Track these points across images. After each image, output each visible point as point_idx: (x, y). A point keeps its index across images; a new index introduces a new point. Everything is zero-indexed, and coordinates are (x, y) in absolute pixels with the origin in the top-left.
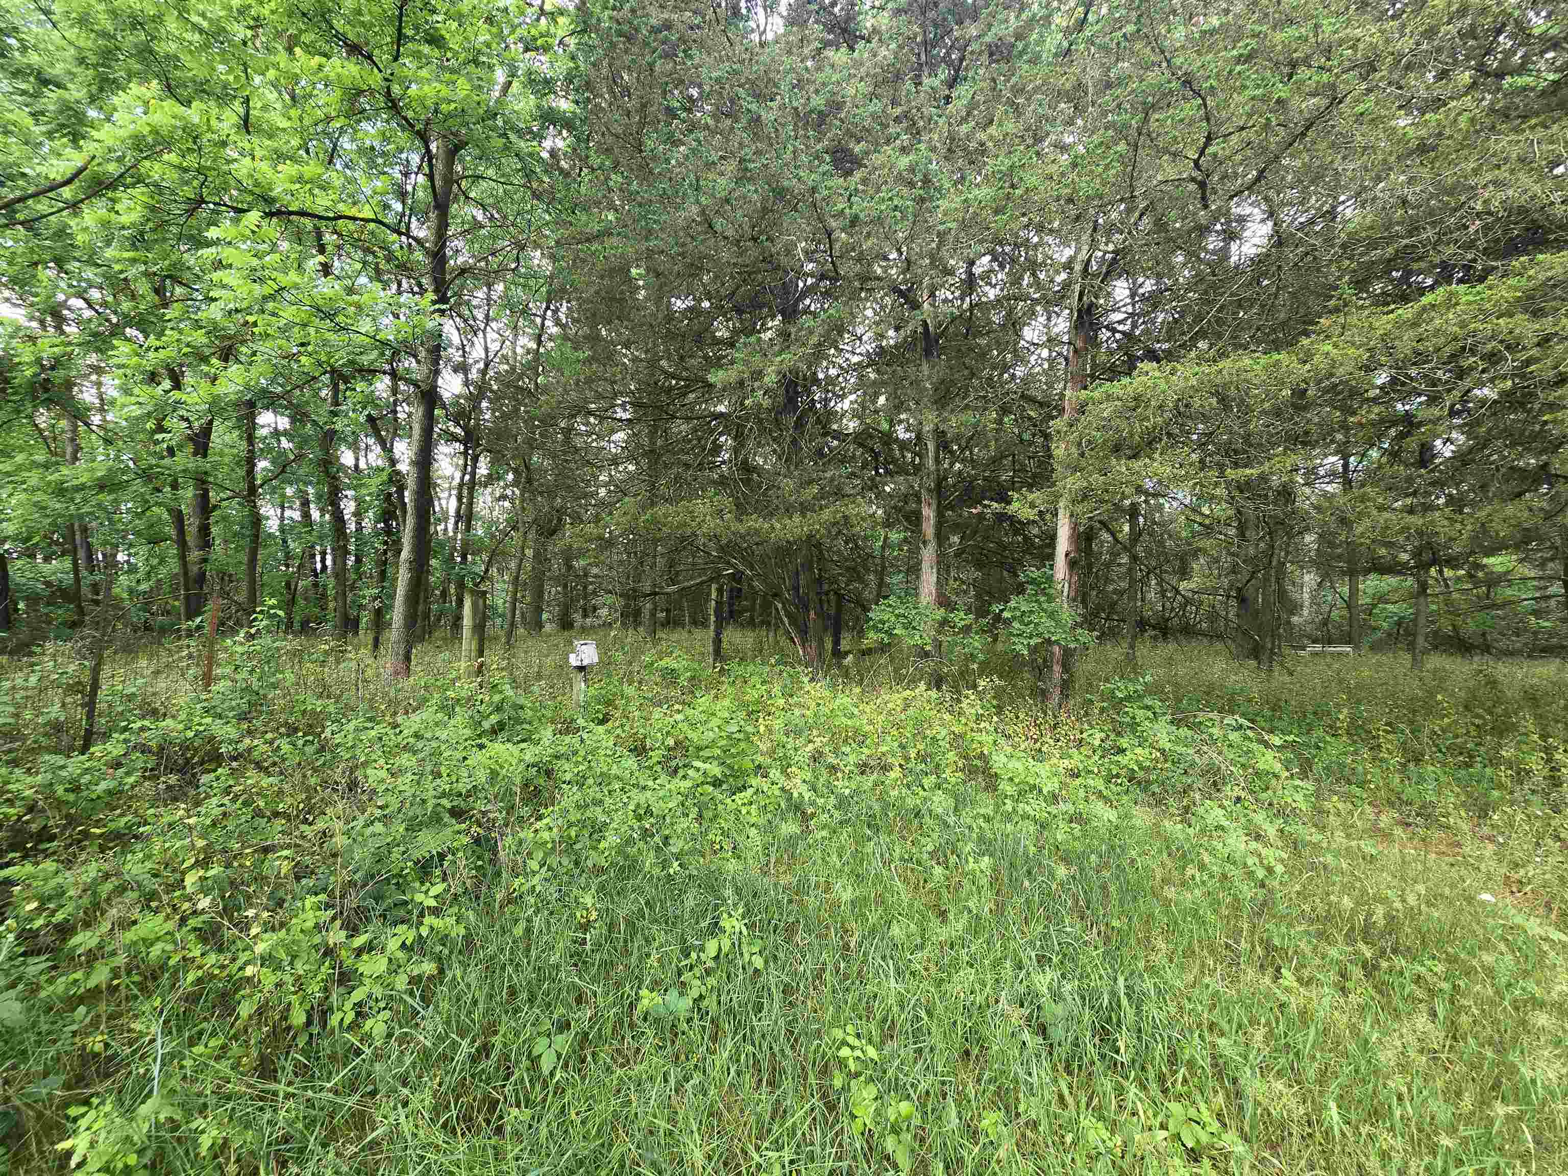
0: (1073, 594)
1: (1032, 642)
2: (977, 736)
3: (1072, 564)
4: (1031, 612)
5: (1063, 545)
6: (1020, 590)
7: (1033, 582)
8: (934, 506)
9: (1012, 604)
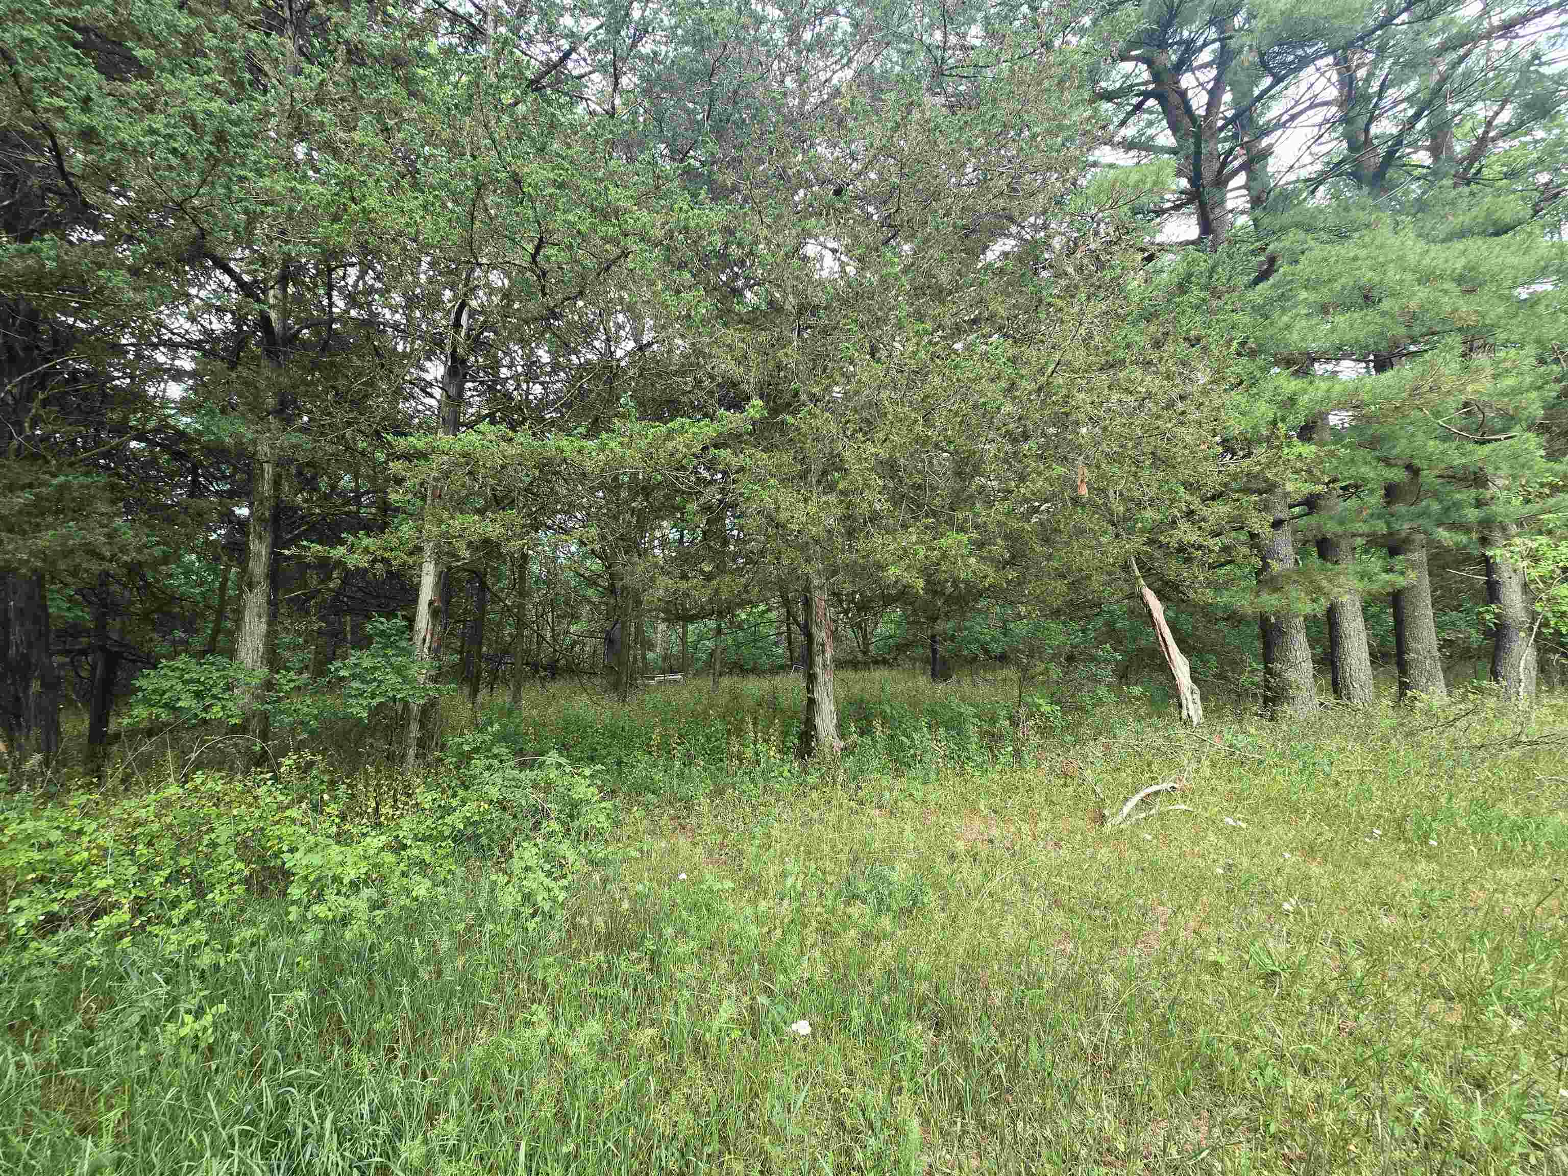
0: (435, 645)
1: (375, 702)
2: (277, 830)
3: (435, 613)
4: (376, 668)
5: (427, 592)
6: (363, 642)
7: (382, 634)
8: (268, 539)
9: (353, 660)
